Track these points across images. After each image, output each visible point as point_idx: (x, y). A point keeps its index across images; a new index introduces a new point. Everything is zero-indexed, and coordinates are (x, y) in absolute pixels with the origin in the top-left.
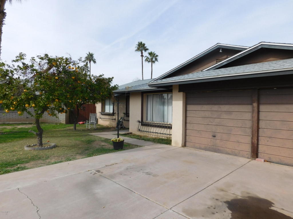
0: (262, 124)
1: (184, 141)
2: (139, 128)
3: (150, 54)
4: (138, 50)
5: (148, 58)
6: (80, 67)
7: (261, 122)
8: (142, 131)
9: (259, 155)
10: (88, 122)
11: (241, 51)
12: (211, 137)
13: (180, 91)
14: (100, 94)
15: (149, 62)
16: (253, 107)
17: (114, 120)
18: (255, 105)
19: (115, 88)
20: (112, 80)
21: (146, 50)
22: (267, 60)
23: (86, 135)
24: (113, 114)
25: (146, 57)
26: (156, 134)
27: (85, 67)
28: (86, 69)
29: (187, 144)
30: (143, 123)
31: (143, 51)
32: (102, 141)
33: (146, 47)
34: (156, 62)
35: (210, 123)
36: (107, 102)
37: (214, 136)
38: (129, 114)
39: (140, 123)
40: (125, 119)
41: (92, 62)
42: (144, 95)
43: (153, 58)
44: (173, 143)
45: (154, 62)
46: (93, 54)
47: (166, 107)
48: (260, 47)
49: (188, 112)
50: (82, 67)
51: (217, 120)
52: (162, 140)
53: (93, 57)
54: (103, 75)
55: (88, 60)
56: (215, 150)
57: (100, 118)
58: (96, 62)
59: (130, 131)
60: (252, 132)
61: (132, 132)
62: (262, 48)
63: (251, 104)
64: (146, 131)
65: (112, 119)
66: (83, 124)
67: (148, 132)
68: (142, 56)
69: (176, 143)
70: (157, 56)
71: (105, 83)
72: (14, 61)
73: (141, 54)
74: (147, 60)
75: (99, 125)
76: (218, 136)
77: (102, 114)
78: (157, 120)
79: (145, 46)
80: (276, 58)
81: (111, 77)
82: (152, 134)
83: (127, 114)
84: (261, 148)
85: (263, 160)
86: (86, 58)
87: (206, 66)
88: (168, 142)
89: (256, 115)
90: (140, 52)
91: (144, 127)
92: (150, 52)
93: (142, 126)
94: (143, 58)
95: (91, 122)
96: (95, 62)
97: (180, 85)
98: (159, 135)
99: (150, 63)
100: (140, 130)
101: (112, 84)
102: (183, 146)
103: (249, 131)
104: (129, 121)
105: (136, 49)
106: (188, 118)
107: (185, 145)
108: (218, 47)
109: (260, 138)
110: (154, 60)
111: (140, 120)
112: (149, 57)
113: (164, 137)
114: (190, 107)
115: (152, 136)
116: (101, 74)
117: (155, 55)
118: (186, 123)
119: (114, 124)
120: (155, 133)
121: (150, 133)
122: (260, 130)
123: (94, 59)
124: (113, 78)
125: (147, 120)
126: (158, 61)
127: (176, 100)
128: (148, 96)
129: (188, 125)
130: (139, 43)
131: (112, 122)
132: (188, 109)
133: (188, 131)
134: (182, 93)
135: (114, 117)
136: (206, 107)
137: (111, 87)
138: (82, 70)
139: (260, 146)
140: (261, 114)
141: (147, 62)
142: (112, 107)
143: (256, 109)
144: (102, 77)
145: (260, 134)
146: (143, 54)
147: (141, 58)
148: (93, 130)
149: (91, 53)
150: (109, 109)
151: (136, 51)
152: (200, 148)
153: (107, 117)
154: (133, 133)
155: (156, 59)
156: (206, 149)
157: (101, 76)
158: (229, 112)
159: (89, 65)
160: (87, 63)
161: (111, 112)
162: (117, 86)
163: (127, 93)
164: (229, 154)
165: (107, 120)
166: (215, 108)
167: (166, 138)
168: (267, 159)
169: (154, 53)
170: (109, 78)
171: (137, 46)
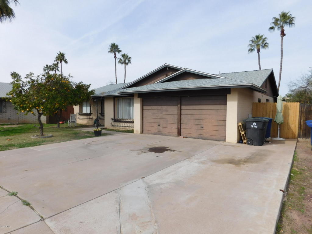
0: (183, 117)
1: (142, 130)
2: (112, 124)
3: (124, 56)
4: (111, 51)
5: (121, 60)
6: (49, 66)
7: (182, 115)
8: (114, 126)
9: (182, 134)
10: (70, 121)
11: (179, 70)
12: (157, 126)
13: (138, 97)
14: (80, 98)
15: (122, 63)
16: (178, 107)
17: (91, 119)
18: (179, 106)
19: (92, 92)
20: (90, 87)
21: (119, 51)
22: (190, 78)
23: (71, 130)
24: (90, 114)
25: (120, 59)
26: (125, 128)
27: (54, 66)
28: (56, 69)
29: (144, 132)
30: (115, 120)
31: (117, 53)
32: (85, 133)
33: (119, 49)
34: (129, 64)
35: (157, 118)
36: (85, 104)
37: (159, 125)
38: (104, 114)
39: (113, 120)
40: (101, 118)
41: (63, 62)
42: (116, 99)
43: (126, 60)
44: (135, 132)
45: (127, 63)
46: (64, 53)
47: (132, 108)
48: (184, 71)
49: (144, 111)
50: (51, 66)
51: (160, 115)
52: (129, 131)
53: (64, 57)
54: (82, 82)
55: (58, 59)
56: (160, 134)
57: (78, 118)
58: (68, 62)
59: (105, 127)
60: (178, 121)
61: (106, 127)
62: (185, 72)
63: (177, 105)
64: (117, 126)
65: (90, 119)
66: (63, 123)
67: (119, 126)
68: (115, 57)
69: (137, 131)
70: (130, 58)
71: (84, 89)
72: (25, 78)
73: (114, 56)
74: (121, 62)
75: (78, 124)
76: (161, 125)
77: (80, 115)
78: (125, 117)
79: (118, 47)
80: (194, 77)
81: (89, 84)
82: (122, 127)
83: (103, 114)
84: (182, 130)
85: (183, 137)
86: (57, 57)
87: (156, 80)
88: (132, 131)
89: (179, 111)
90: (114, 54)
91: (116, 123)
92: (123, 54)
93: (114, 123)
94: (117, 59)
95: (72, 121)
96: (66, 62)
97: (138, 93)
98: (127, 128)
99: (124, 65)
100: (113, 125)
101: (90, 90)
102: (141, 133)
103: (176, 121)
104: (104, 119)
105: (109, 50)
106: (144, 115)
107: (142, 132)
108: (166, 66)
109: (182, 125)
110: (127, 61)
111: (113, 117)
112: (122, 58)
113: (130, 129)
114: (145, 108)
115: (122, 129)
116: (81, 82)
117: (128, 57)
118: (143, 118)
119: (91, 123)
120: (124, 126)
121: (120, 127)
122: (182, 120)
123: (66, 59)
124: (90, 84)
125: (118, 118)
126: (131, 63)
127: (136, 103)
128: (118, 100)
129: (144, 119)
130: (112, 44)
131: (89, 121)
132: (144, 109)
133: (144, 123)
134: (140, 98)
135: (91, 117)
136: (154, 107)
137: (88, 92)
138: (51, 69)
139: (182, 129)
140: (182, 111)
141: (120, 64)
142: (89, 108)
143: (179, 108)
144: (82, 84)
145: (182, 123)
146: (116, 56)
147: (114, 59)
148: (74, 127)
149: (61, 53)
150: (86, 110)
151: (109, 53)
152: (152, 134)
153: (85, 117)
154: (108, 128)
155: (129, 61)
156: (154, 134)
157: (80, 83)
158: (166, 110)
159: (59, 65)
160: (58, 63)
161: (89, 112)
162: (93, 91)
163: (102, 98)
164: (167, 135)
165: (85, 119)
166: (159, 108)
167: (132, 130)
168: (185, 136)
169: (127, 55)
170: (88, 85)
171: (110, 47)
